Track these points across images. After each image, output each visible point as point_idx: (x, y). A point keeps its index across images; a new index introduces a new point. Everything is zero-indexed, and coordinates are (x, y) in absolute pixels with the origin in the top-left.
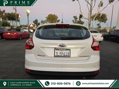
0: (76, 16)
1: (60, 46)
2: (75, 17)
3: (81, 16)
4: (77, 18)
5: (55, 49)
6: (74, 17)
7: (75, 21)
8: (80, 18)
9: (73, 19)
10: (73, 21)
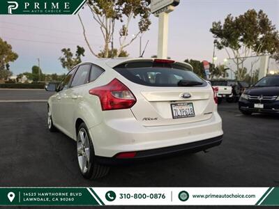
0: (69, 50)
1: (184, 97)
2: (67, 52)
3: (80, 51)
4: (71, 55)
5: (171, 105)
6: (64, 50)
7: (66, 60)
8: (79, 55)
9: (63, 55)
10: (63, 60)
